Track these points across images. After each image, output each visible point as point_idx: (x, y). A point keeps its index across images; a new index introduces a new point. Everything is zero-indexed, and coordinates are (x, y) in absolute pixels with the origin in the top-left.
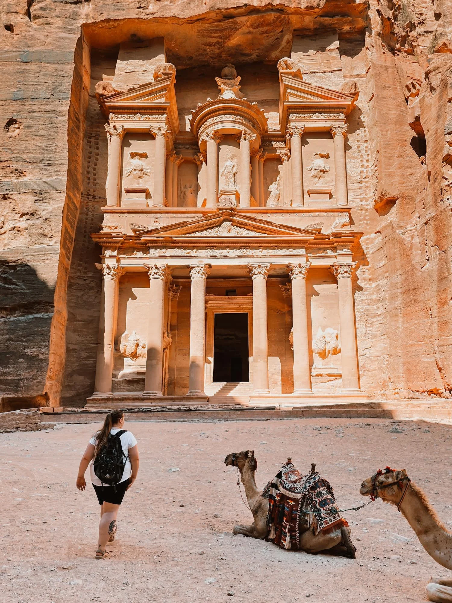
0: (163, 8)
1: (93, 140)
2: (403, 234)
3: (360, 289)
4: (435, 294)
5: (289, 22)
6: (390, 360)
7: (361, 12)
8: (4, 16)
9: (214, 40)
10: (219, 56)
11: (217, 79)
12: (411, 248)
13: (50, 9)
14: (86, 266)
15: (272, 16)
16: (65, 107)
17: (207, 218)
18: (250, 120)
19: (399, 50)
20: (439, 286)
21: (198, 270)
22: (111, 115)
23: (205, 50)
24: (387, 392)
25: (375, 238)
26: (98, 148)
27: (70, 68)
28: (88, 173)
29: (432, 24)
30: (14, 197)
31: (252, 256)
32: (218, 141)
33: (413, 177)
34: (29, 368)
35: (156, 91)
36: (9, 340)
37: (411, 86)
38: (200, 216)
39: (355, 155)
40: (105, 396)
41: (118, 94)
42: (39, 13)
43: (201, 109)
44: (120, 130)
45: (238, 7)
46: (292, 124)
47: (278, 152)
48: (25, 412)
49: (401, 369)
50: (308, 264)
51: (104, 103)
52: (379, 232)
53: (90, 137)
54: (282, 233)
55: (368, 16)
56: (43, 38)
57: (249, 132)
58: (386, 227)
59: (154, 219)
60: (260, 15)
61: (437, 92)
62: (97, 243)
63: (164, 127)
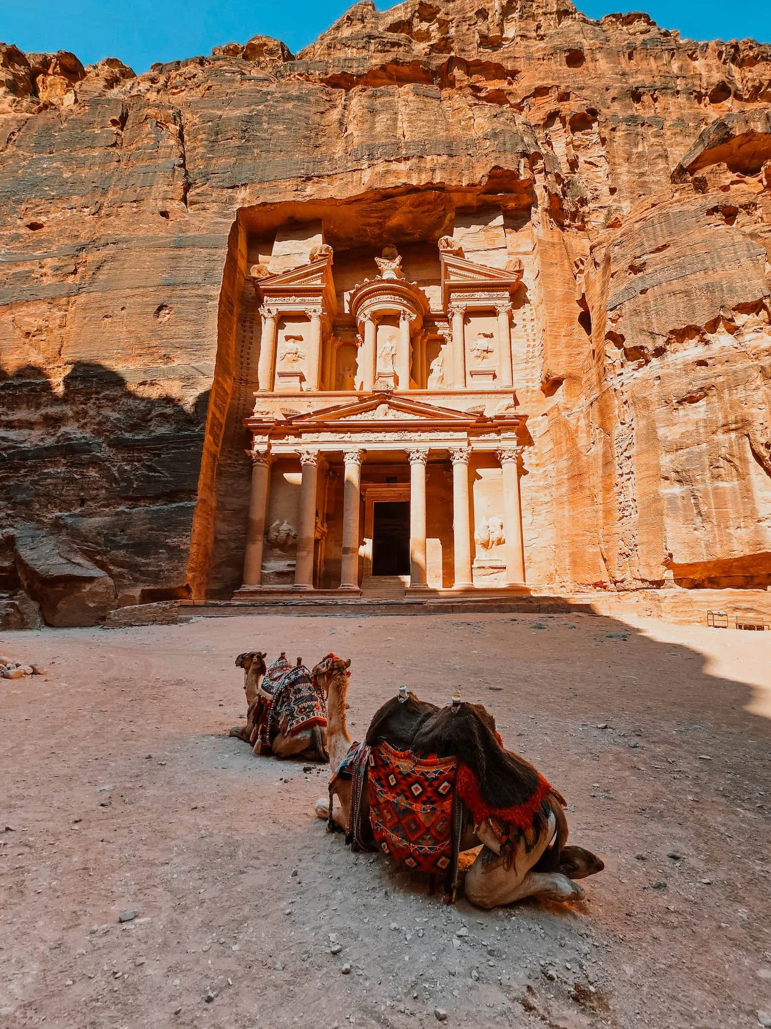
0: (320, 190)
1: (247, 324)
2: (568, 416)
3: (526, 473)
4: (600, 479)
5: (450, 201)
6: (557, 551)
7: (526, 188)
8: (160, 203)
9: (373, 221)
10: (380, 236)
11: (377, 259)
12: (576, 431)
13: (207, 195)
14: (237, 452)
15: (433, 194)
16: (216, 292)
17: (362, 400)
18: (409, 300)
19: (569, 226)
20: (604, 472)
21: (352, 455)
22: (265, 298)
23: (365, 231)
24: (554, 586)
25: (543, 421)
26: (252, 332)
27: (223, 252)
28: (242, 357)
29: (607, 199)
30: (161, 383)
31: (409, 441)
32: (377, 322)
33: (581, 357)
34: (170, 559)
35: (312, 273)
36: (149, 530)
37: (579, 263)
38: (356, 399)
39: (521, 334)
40: (252, 588)
41: (273, 276)
42: (196, 198)
43: (359, 290)
44: (274, 313)
45: (397, 187)
46: (453, 303)
47: (440, 332)
48: (162, 604)
49: (568, 560)
50: (470, 448)
51: (258, 286)
52: (546, 414)
53: (245, 322)
54: (442, 416)
55: (533, 192)
56: (197, 223)
57: (408, 311)
58: (553, 409)
59: (307, 404)
60: (420, 194)
61: (601, 267)
62: (248, 428)
63: (319, 308)
